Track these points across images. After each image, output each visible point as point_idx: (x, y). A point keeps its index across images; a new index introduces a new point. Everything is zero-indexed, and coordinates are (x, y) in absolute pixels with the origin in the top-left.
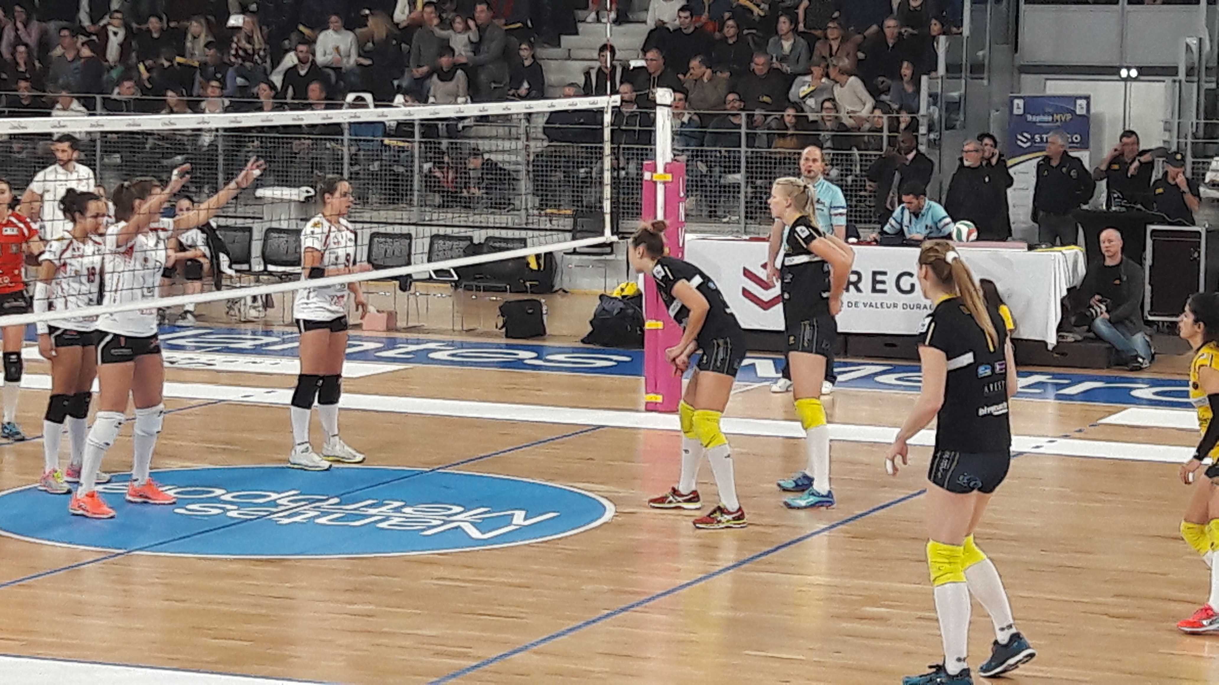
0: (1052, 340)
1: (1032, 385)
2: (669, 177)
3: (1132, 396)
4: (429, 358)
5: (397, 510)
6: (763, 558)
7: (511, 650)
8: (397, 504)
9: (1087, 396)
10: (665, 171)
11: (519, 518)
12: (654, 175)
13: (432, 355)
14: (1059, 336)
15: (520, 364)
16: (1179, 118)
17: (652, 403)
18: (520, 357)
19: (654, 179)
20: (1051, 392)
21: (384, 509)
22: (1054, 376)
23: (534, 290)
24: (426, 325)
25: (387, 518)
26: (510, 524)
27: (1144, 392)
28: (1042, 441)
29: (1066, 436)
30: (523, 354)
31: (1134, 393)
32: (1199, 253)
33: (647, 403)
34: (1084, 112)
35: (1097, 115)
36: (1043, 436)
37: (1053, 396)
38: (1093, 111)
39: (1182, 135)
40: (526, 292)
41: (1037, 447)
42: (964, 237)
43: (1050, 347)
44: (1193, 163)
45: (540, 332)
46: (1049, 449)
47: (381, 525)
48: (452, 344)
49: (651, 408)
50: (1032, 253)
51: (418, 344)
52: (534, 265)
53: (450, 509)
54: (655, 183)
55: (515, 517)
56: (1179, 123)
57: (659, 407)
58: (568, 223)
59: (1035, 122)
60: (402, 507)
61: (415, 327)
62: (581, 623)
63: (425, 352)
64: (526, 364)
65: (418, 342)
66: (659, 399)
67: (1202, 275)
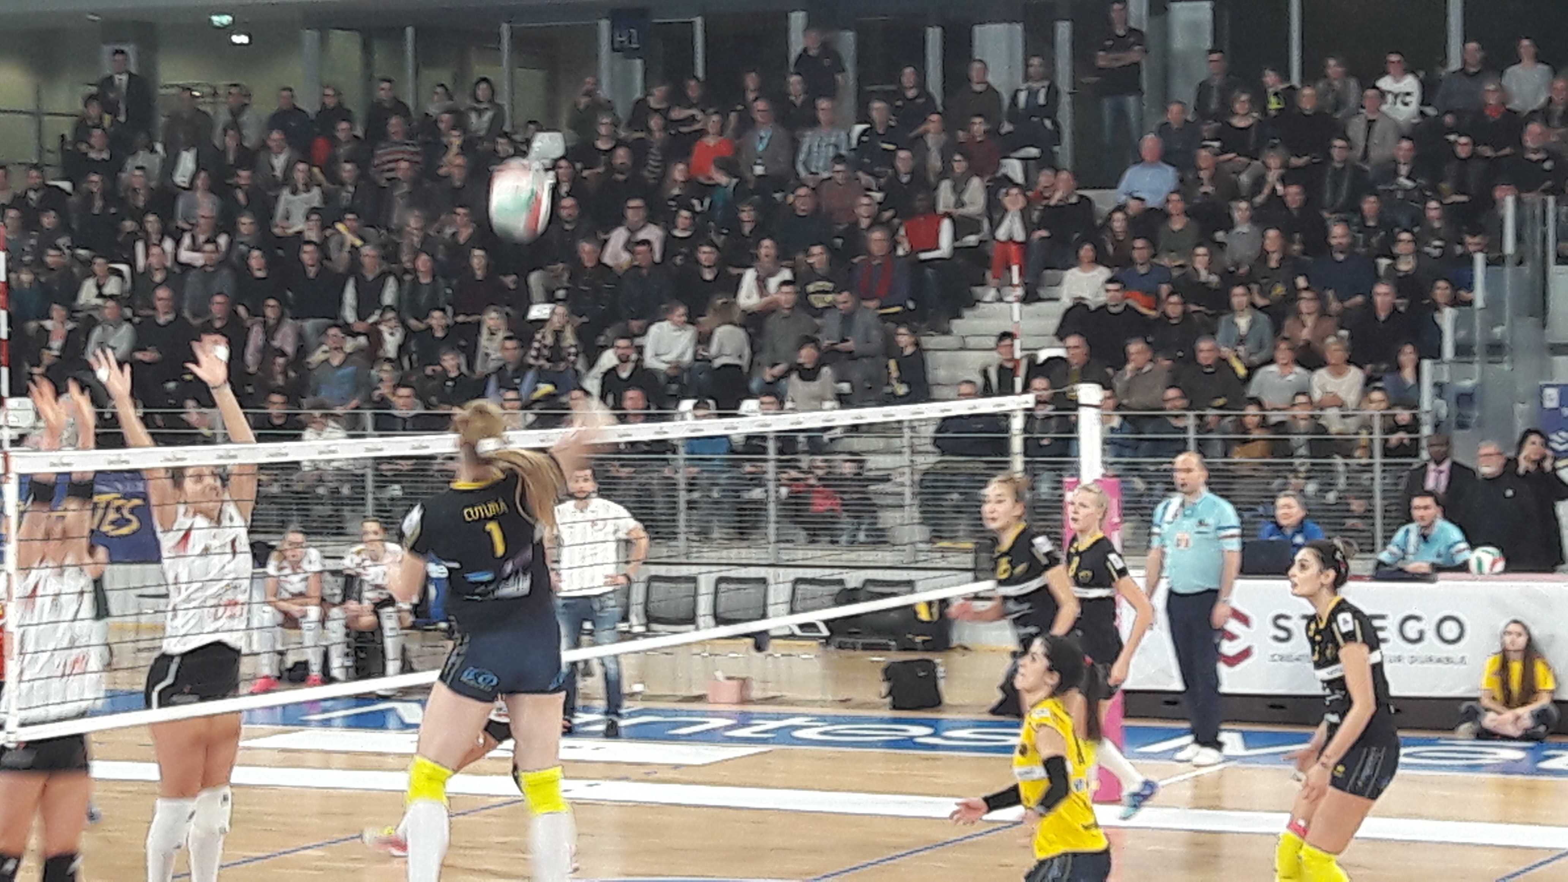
4: (792, 737)
13: (798, 734)
15: (910, 743)
18: (910, 734)
23: (928, 647)
24: (789, 695)
30: (915, 731)
40: (913, 649)
42: (1486, 567)
45: (934, 701)
48: (823, 719)
51: (778, 719)
52: (924, 615)
58: (968, 560)
61: (773, 698)
63: (786, 730)
64: (919, 743)
65: (778, 717)
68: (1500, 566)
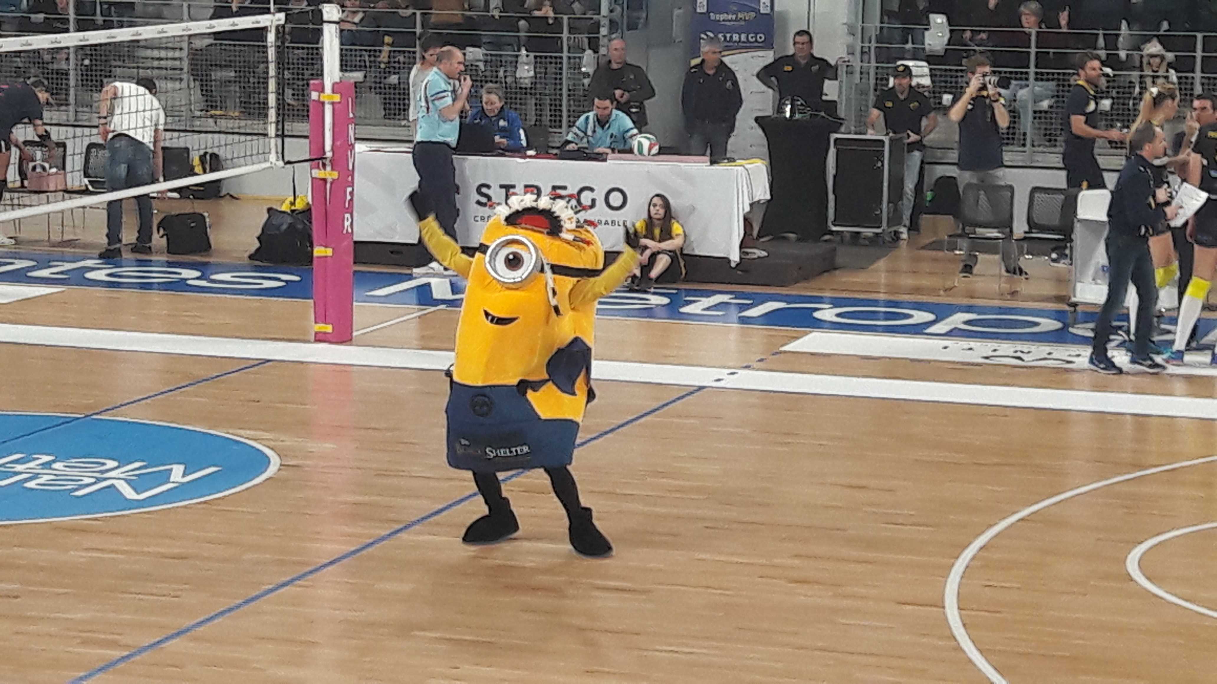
0: (735, 257)
1: (715, 306)
2: (337, 98)
3: (814, 318)
4: (84, 278)
5: (47, 465)
6: (435, 518)
7: (164, 636)
8: (46, 458)
9: (770, 318)
10: (333, 92)
11: (177, 472)
12: (322, 95)
13: (90, 275)
14: (742, 253)
15: (182, 285)
16: (863, 22)
17: (320, 332)
18: (182, 276)
19: (322, 99)
20: (734, 314)
21: (32, 465)
22: (738, 295)
23: (199, 196)
24: (82, 239)
25: (36, 476)
26: (167, 481)
27: (827, 314)
28: (723, 373)
29: (747, 367)
30: (187, 273)
31: (817, 315)
32: (882, 162)
33: (316, 333)
34: (768, 11)
35: (780, 13)
36: (724, 367)
37: (736, 320)
38: (776, 8)
39: (866, 39)
41: (719, 380)
42: (645, 151)
43: (733, 265)
44: (877, 68)
45: (205, 246)
46: (729, 382)
47: (29, 485)
49: (320, 338)
50: (716, 167)
51: (73, 261)
53: (104, 464)
54: (323, 104)
55: (173, 473)
56: (863, 28)
57: (329, 337)
58: (235, 126)
59: (719, 21)
60: (54, 461)
61: (70, 241)
62: (240, 601)
63: (82, 270)
64: (191, 286)
65: (73, 259)
66: (329, 328)
67: (886, 184)
68: (655, 150)
